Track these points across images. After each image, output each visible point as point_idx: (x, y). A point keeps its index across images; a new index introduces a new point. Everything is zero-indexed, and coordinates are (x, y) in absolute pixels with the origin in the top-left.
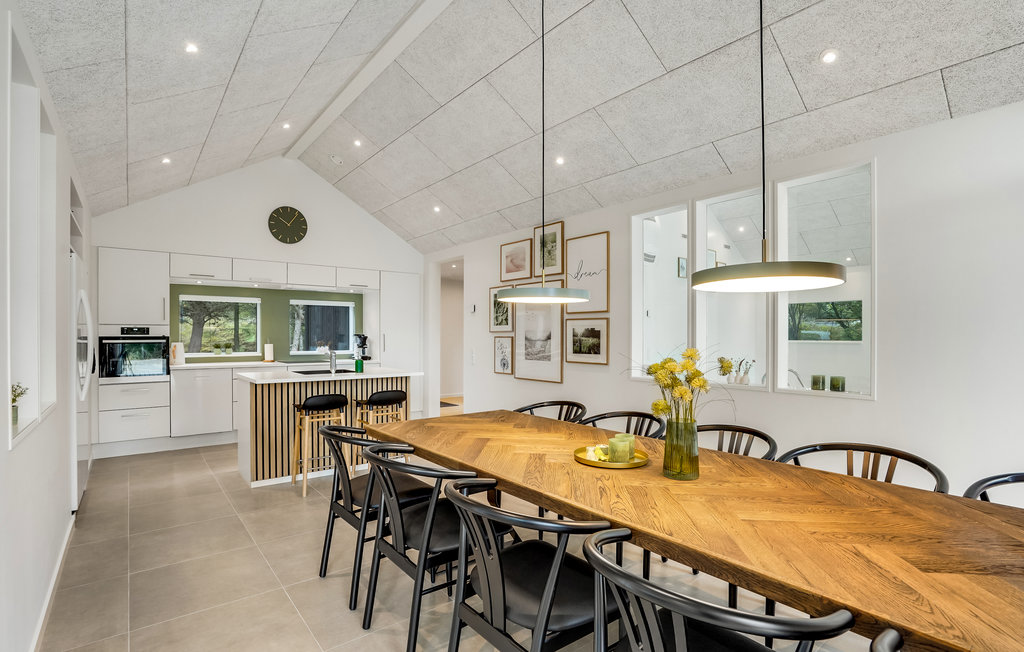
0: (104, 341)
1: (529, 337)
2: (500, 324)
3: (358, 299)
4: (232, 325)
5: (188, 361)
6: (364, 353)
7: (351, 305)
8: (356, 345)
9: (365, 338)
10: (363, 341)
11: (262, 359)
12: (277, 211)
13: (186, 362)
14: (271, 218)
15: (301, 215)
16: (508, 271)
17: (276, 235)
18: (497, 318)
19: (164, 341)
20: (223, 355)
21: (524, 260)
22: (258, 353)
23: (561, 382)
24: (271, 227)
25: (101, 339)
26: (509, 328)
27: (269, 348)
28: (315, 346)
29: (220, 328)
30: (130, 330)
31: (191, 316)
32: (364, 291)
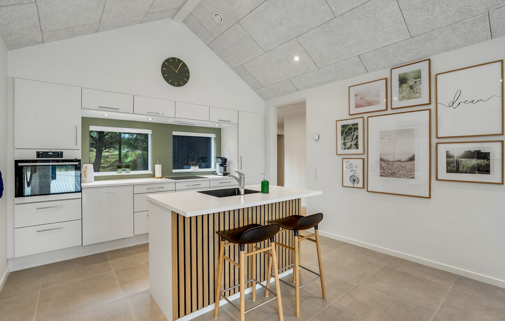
0: (20, 164)
1: (385, 158)
2: (348, 148)
3: (218, 131)
4: (117, 152)
5: (96, 179)
6: (225, 170)
7: (212, 136)
8: (218, 165)
9: (226, 160)
10: (224, 162)
11: (153, 176)
12: (167, 60)
13: (95, 180)
14: (163, 65)
15: (184, 65)
16: (357, 107)
17: (167, 79)
18: (344, 144)
19: (77, 163)
20: (124, 173)
21: (378, 96)
22: (149, 172)
23: (430, 197)
24: (163, 73)
25: (17, 162)
26: (360, 150)
27: (158, 168)
28: (188, 165)
29: (110, 154)
30: (45, 154)
31: (95, 148)
32: (223, 126)
